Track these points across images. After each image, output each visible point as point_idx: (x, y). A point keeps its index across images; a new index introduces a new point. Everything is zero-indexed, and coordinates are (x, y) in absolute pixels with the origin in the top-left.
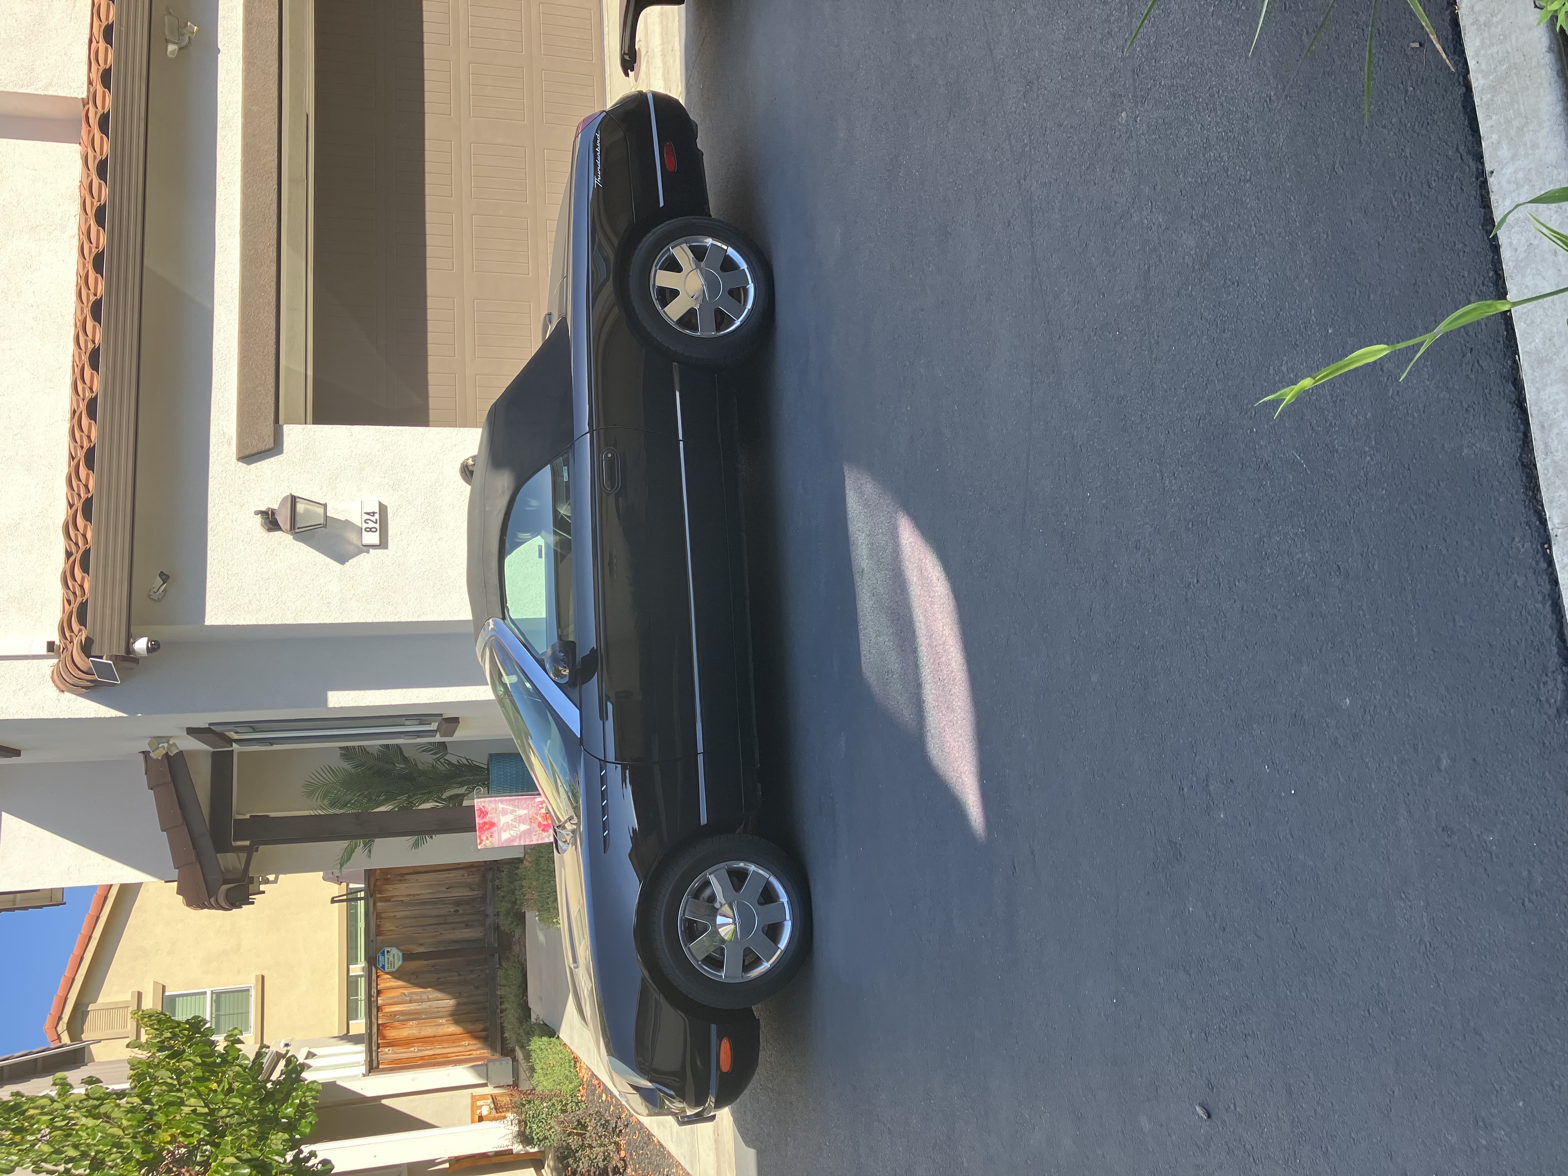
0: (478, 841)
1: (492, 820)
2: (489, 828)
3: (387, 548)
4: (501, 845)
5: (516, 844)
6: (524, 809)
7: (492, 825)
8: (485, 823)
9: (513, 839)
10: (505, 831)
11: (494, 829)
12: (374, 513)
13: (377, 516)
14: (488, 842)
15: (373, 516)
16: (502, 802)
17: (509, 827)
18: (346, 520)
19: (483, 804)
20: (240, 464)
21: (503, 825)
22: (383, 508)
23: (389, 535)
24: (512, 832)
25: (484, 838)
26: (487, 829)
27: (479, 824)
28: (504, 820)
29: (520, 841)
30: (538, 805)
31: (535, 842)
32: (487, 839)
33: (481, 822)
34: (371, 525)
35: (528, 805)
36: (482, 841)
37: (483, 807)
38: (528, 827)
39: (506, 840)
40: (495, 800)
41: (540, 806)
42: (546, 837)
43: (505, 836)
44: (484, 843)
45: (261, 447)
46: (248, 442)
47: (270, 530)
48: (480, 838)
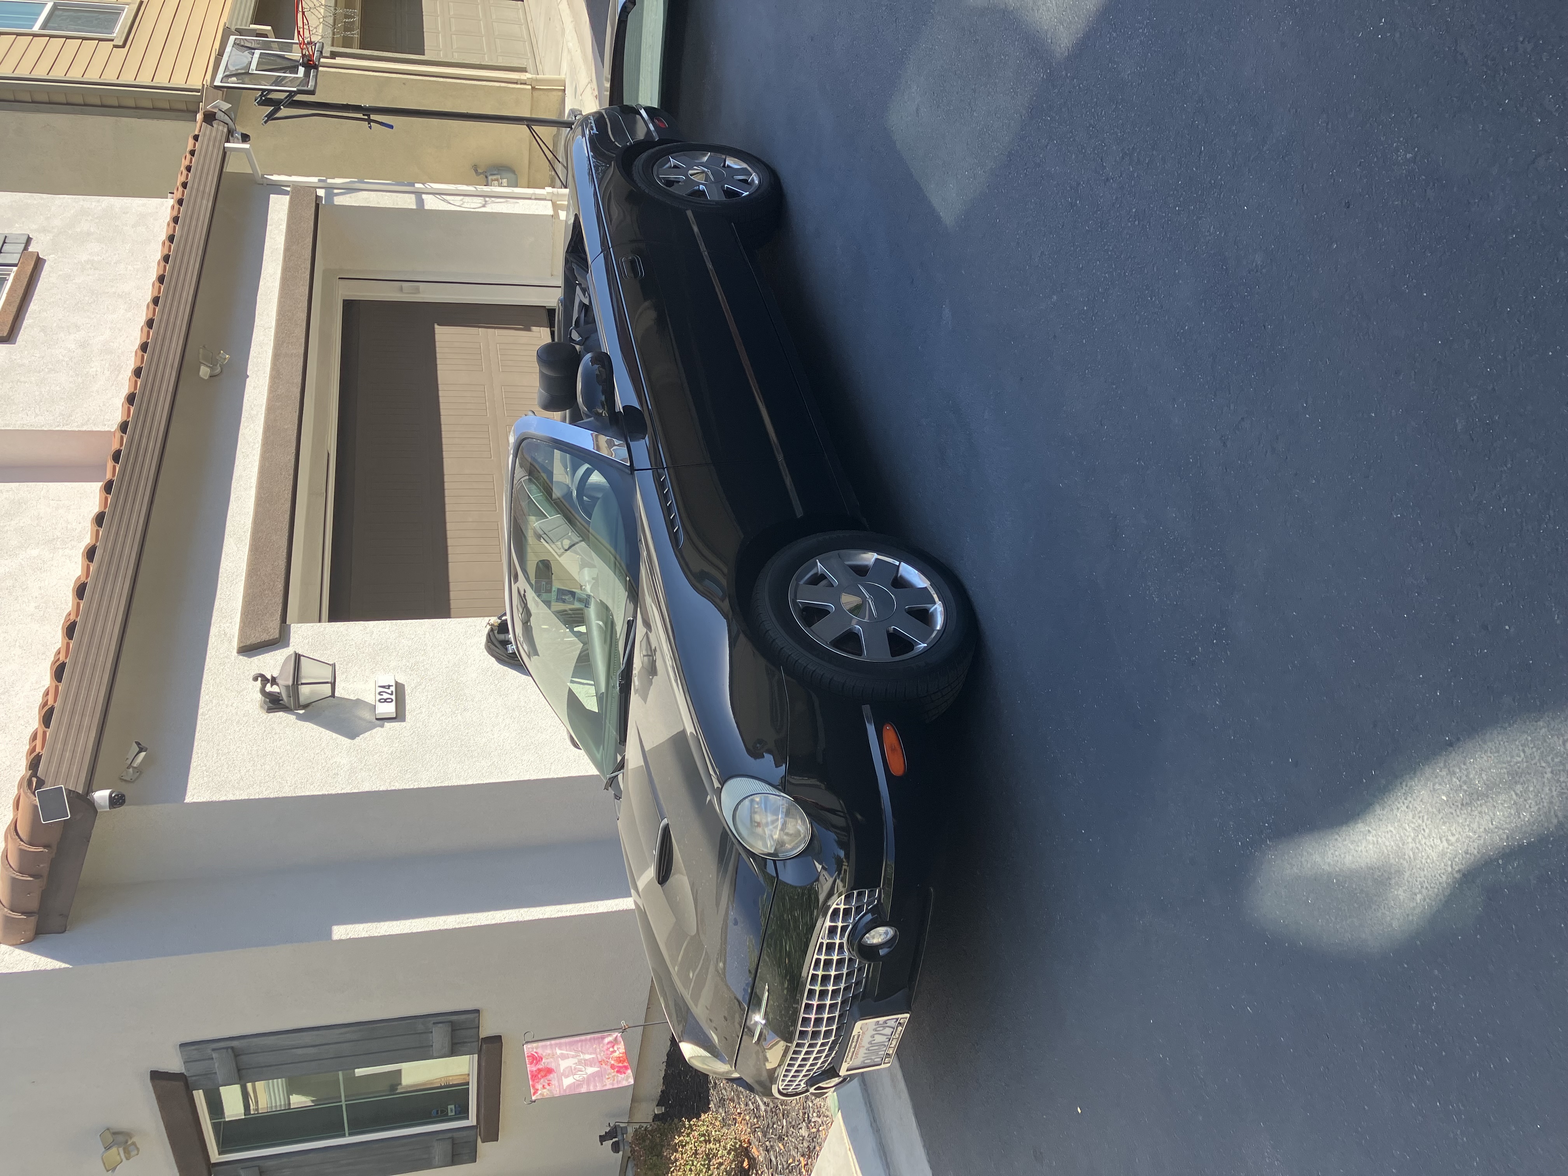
0: (532, 1091)
1: (549, 1067)
2: (545, 1076)
3: (404, 720)
4: (562, 1093)
5: (584, 1090)
6: (591, 1054)
7: (549, 1071)
8: (539, 1070)
9: (579, 1084)
10: (567, 1077)
11: (552, 1075)
12: (389, 686)
13: (393, 689)
14: (545, 1090)
15: (389, 688)
16: (560, 1046)
17: (571, 1072)
18: (358, 700)
19: (535, 1050)
20: (241, 657)
21: (564, 1070)
22: (400, 689)
23: (407, 709)
24: (576, 1077)
25: (539, 1087)
26: (543, 1077)
27: (531, 1072)
28: (564, 1064)
29: (588, 1085)
30: (608, 1049)
31: (608, 1087)
32: (544, 1087)
33: (534, 1069)
34: (385, 696)
35: (596, 1049)
36: (536, 1091)
37: (536, 1053)
38: (599, 1069)
39: (569, 1086)
40: (551, 1045)
41: (611, 1049)
42: (623, 1079)
43: (567, 1082)
44: (539, 1092)
45: (265, 637)
46: (250, 635)
47: (270, 710)
48: (534, 1086)
